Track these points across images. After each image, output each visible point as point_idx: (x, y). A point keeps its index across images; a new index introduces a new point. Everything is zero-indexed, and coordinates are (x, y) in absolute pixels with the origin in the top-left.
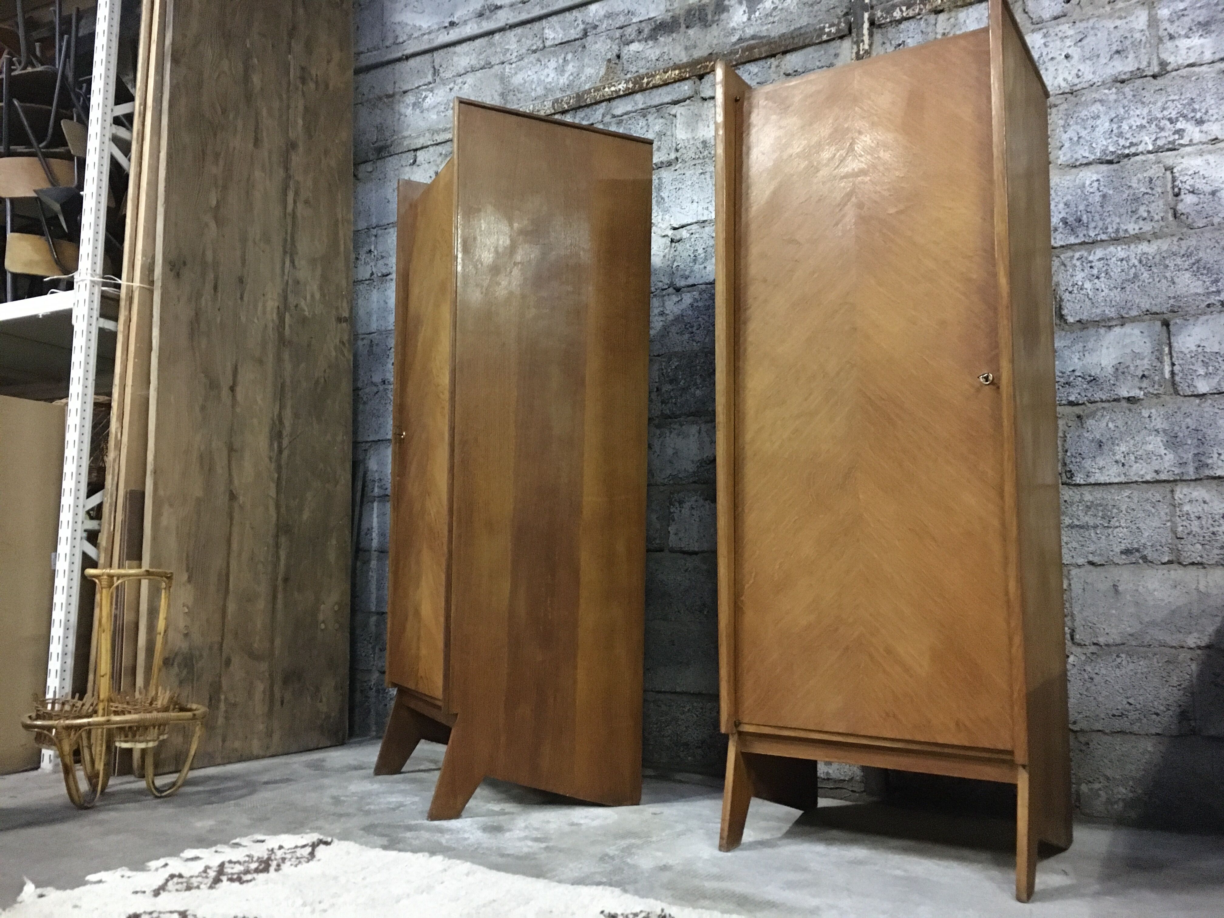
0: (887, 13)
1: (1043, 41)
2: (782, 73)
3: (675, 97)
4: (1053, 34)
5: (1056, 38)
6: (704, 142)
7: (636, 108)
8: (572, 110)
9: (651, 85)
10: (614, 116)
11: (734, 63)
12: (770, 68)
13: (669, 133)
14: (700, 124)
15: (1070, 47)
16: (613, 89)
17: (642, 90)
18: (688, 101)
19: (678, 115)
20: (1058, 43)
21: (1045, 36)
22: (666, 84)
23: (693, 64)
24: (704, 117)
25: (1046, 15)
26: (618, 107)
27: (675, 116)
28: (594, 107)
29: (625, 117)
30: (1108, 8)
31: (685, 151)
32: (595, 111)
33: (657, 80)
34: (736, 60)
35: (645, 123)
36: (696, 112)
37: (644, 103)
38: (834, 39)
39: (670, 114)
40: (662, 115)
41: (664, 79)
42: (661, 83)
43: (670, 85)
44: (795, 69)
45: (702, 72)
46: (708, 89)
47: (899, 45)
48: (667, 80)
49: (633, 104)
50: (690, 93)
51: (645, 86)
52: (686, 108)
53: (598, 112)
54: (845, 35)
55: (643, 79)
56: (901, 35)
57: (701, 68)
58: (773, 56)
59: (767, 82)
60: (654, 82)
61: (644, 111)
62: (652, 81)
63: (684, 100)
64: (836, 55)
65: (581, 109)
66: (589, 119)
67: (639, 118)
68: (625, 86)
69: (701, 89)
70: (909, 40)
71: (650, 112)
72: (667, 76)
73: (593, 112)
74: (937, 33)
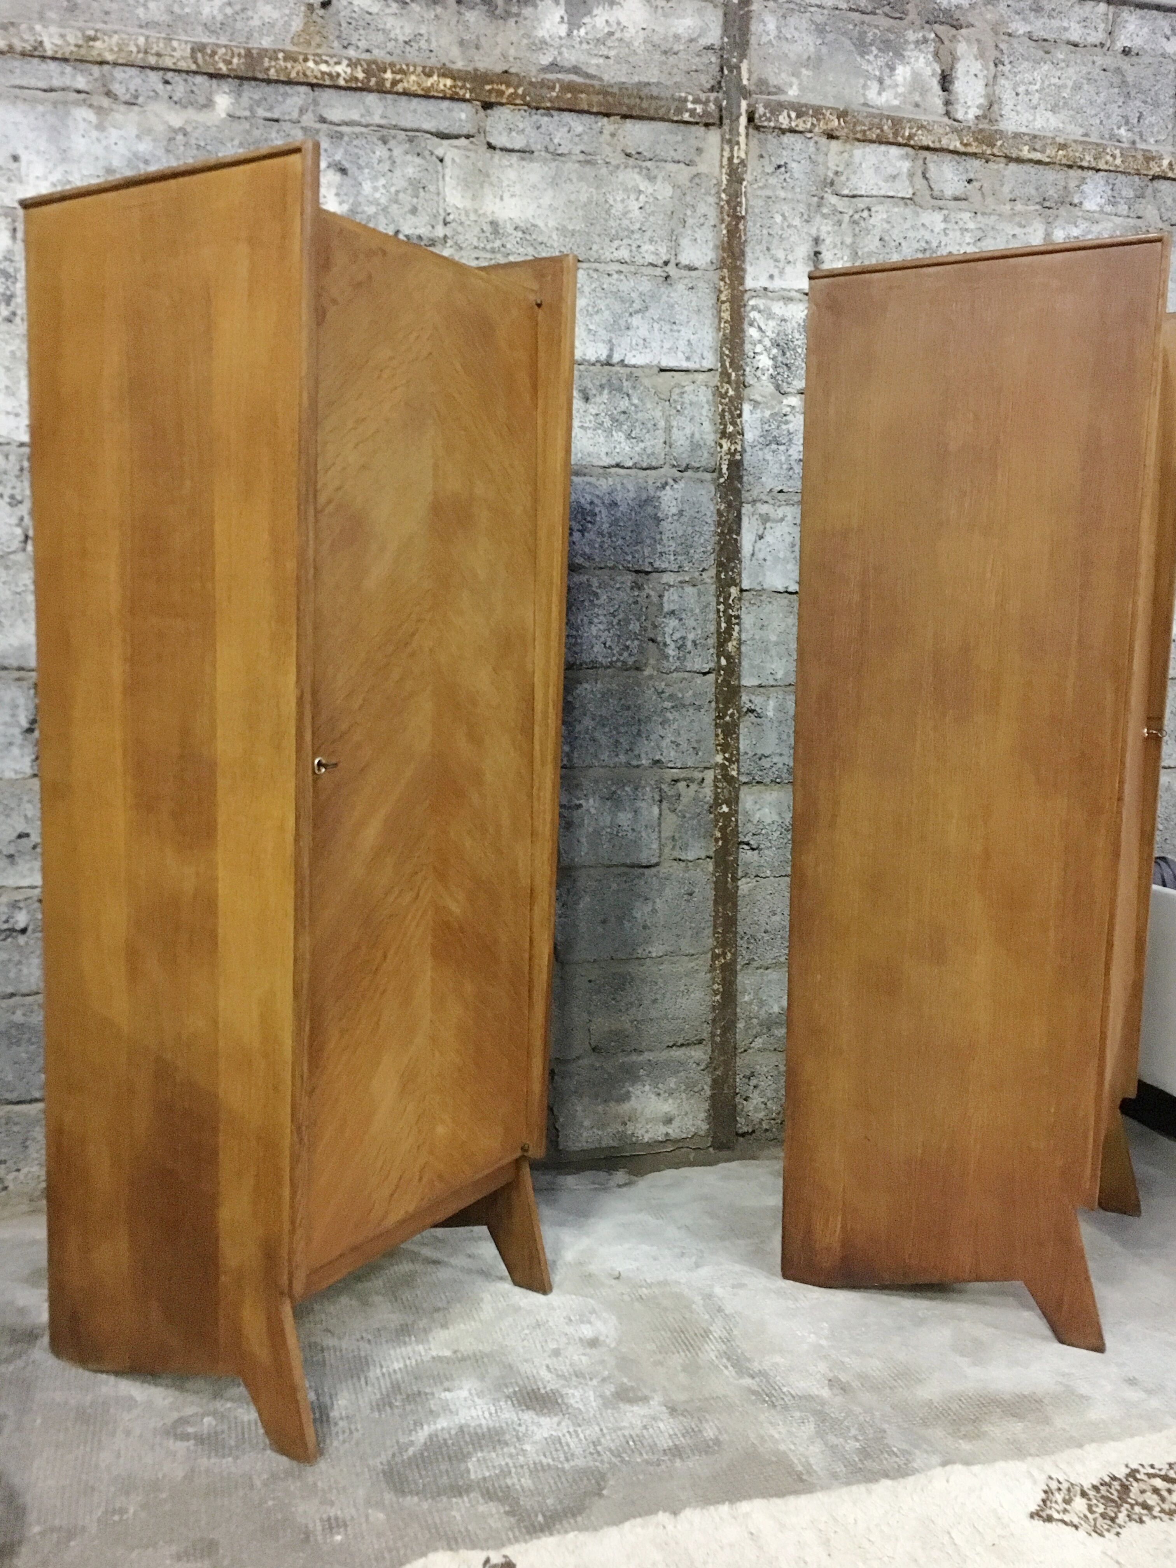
0: (772, 113)
1: (943, 225)
2: (619, 149)
3: (444, 127)
4: (953, 221)
5: (956, 227)
6: (494, 224)
7: (369, 120)
8: (235, 77)
9: (400, 88)
10: (323, 120)
11: (549, 105)
12: (601, 132)
13: (432, 188)
14: (487, 190)
15: (968, 244)
16: (324, 68)
17: (381, 90)
18: (463, 141)
19: (448, 160)
20: (958, 233)
21: (946, 220)
22: (427, 96)
23: (479, 78)
24: (494, 179)
25: (949, 192)
26: (332, 106)
27: (441, 160)
28: (282, 89)
29: (344, 129)
30: (1008, 207)
31: (460, 229)
32: (285, 95)
33: (411, 82)
34: (550, 101)
35: (385, 154)
36: (480, 164)
37: (383, 117)
38: (697, 123)
39: (432, 154)
40: (419, 150)
41: (424, 85)
42: (420, 92)
43: (432, 100)
44: (640, 150)
45: (493, 100)
46: (500, 133)
47: (779, 167)
48: (429, 89)
49: (363, 111)
50: (468, 129)
51: (388, 85)
52: (462, 152)
53: (289, 101)
54: (713, 124)
55: (385, 72)
56: (784, 153)
57: (490, 91)
58: (607, 115)
59: (595, 154)
60: (406, 85)
61: (385, 132)
62: (401, 81)
63: (457, 137)
64: (699, 150)
65: (253, 83)
66: (271, 109)
67: (375, 140)
68: (349, 70)
69: (488, 129)
70: (794, 165)
71: (394, 137)
72: (429, 82)
73: (280, 98)
74: (828, 168)
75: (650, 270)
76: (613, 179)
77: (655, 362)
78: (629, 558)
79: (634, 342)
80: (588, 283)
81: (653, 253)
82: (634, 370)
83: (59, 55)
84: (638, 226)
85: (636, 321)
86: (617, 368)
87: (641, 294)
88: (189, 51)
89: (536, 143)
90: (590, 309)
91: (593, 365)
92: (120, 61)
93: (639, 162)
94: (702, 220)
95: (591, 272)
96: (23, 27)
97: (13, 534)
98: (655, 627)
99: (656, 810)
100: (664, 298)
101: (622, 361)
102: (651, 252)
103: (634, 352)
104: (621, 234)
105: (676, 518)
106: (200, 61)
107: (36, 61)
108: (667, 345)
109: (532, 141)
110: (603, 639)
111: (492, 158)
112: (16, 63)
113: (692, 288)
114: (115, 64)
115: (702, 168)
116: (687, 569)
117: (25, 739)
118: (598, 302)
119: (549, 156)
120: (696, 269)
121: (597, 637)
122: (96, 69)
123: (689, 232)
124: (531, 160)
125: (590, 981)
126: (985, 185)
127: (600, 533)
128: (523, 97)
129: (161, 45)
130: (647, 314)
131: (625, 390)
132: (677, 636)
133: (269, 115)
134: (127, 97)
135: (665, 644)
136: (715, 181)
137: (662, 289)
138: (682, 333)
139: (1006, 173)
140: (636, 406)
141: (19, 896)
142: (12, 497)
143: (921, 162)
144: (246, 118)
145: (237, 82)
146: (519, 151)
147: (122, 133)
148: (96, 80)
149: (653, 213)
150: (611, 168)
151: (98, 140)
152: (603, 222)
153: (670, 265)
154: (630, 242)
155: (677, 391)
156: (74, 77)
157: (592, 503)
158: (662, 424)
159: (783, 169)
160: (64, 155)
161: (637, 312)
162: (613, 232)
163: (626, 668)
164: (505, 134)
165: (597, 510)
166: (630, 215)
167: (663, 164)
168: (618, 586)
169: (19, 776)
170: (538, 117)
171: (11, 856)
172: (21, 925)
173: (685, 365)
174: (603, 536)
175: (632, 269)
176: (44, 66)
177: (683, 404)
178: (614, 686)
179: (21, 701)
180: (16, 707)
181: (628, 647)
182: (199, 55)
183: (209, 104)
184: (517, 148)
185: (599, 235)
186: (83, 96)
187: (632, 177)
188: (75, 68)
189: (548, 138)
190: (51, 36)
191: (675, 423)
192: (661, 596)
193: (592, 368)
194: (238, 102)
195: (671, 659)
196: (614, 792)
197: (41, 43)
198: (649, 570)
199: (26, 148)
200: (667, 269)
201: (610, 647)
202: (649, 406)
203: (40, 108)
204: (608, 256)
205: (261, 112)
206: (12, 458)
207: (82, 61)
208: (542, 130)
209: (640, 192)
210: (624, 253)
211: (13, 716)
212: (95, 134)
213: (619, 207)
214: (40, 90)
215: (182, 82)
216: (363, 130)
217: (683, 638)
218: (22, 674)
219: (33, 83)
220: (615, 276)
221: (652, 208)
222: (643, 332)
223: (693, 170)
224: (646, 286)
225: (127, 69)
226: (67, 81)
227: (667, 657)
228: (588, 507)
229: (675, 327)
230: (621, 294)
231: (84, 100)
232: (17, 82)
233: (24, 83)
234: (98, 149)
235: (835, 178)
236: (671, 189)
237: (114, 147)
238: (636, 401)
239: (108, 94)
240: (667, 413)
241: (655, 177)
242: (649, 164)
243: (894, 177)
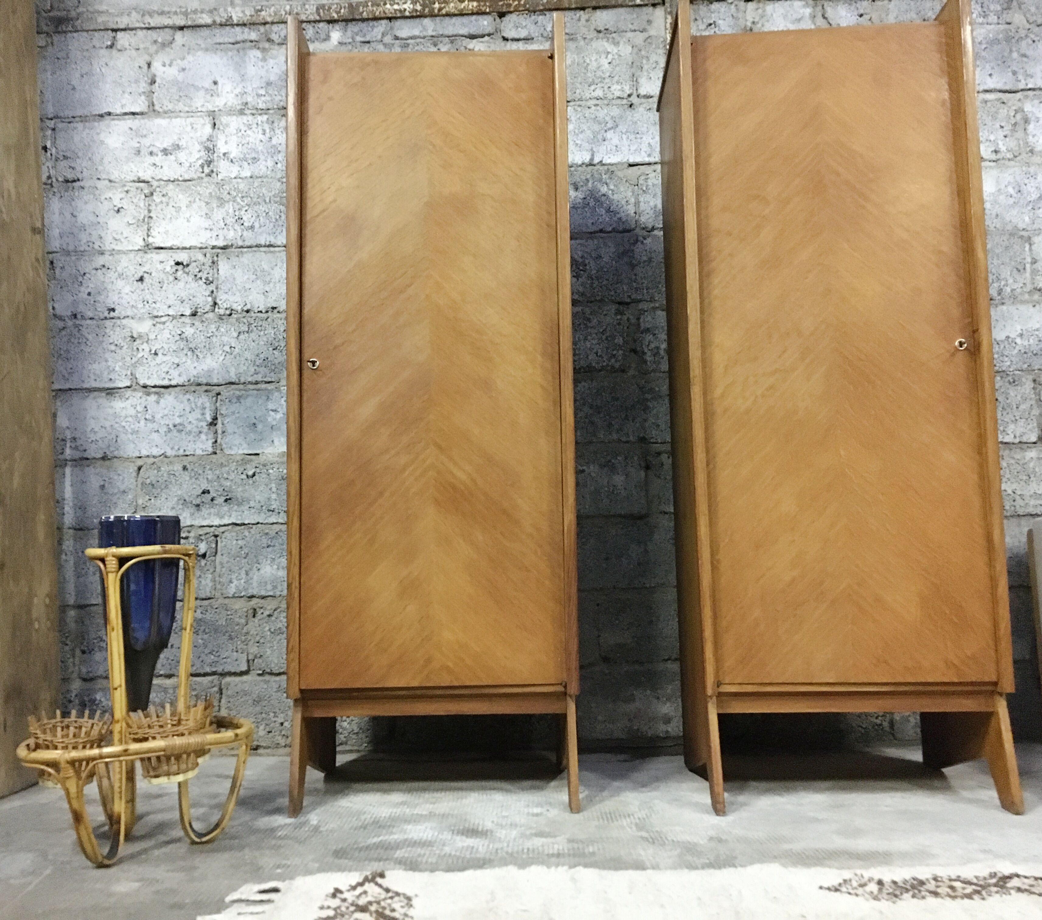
2: (592, 28)
3: (473, 31)
7: (425, 34)
8: (342, 21)
9: (444, 12)
10: (397, 38)
11: (541, 8)
12: (579, 20)
16: (396, 7)
17: (432, 15)
18: (486, 38)
22: (461, 14)
26: (402, 29)
28: (371, 23)
29: (410, 41)
32: (373, 27)
33: (451, 7)
34: (543, 5)
37: (434, 30)
38: (646, 5)
39: (466, 48)
40: (457, 47)
41: (459, 8)
42: (456, 12)
43: (465, 17)
44: (607, 27)
45: (504, 10)
46: (510, 30)
47: (710, 25)
48: (462, 10)
49: (421, 29)
50: (489, 30)
51: (436, 11)
52: (486, 44)
53: (375, 30)
54: (658, 4)
55: (434, 3)
56: (713, 15)
57: (502, 5)
58: (583, 9)
59: (576, 34)
60: (447, 9)
61: (435, 39)
62: (445, 7)
63: (483, 36)
64: (649, 22)
65: (354, 23)
66: (364, 36)
67: (429, 45)
68: (411, 6)
69: (502, 28)
70: (721, 22)
71: (441, 42)
72: (463, 6)
73: (370, 29)
74: (746, 20)
75: (619, 102)
76: (589, 47)
77: (625, 160)
78: (613, 293)
79: (609, 149)
80: (574, 114)
81: (619, 90)
82: (610, 167)
83: (241, 22)
84: (608, 74)
85: (609, 135)
86: (598, 167)
87: (612, 117)
88: (315, 9)
89: (534, 32)
90: (577, 131)
91: (580, 166)
92: (275, 21)
93: (608, 35)
94: (654, 66)
95: (576, 107)
96: (222, 10)
97: (206, 301)
98: (635, 341)
99: (643, 474)
100: (629, 118)
101: (601, 161)
102: (616, 90)
103: (609, 155)
104: (596, 81)
105: (647, 263)
106: (322, 14)
107: (228, 28)
108: (633, 148)
109: (532, 31)
110: (595, 351)
111: (505, 45)
112: (218, 31)
113: (650, 109)
114: (273, 23)
115: (653, 32)
116: (657, 299)
117: (209, 429)
118: (582, 125)
119: (543, 39)
120: (651, 97)
121: (591, 349)
122: (262, 29)
123: (645, 74)
124: (532, 43)
125: (598, 605)
126: (873, 17)
127: (590, 277)
128: (524, 5)
129: (299, 8)
130: (617, 129)
131: (604, 180)
132: (652, 346)
133: (363, 39)
134: (280, 41)
135: (644, 353)
136: (662, 40)
137: (628, 113)
138: (644, 139)
139: (890, 6)
140: (613, 191)
141: (201, 531)
142: (207, 279)
143: (820, 8)
144: (350, 43)
145: (344, 23)
146: (524, 39)
147: (276, 61)
148: (262, 34)
149: (618, 65)
150: (586, 41)
151: (263, 67)
152: (582, 74)
153: (632, 97)
154: (603, 85)
155: (643, 178)
156: (249, 34)
157: (582, 257)
158: (632, 200)
159: (713, 26)
160: (243, 77)
161: (610, 129)
162: (591, 80)
163: (613, 370)
164: (514, 30)
165: (587, 261)
166: (603, 68)
167: (624, 34)
168: (605, 313)
169: (205, 453)
170: (536, 17)
171: (198, 506)
172: (202, 551)
173: (647, 160)
174: (593, 279)
175: (606, 102)
176: (233, 30)
177: (647, 186)
178: (606, 384)
179: (208, 405)
180: (205, 408)
181: (614, 356)
182: (321, 11)
183: (328, 38)
184: (522, 37)
185: (581, 83)
186: (254, 43)
187: (603, 44)
188: (250, 28)
189: (542, 29)
190: (236, 12)
191: (641, 199)
192: (638, 319)
193: (580, 168)
194: (344, 34)
195: (648, 363)
196: (610, 461)
197: (231, 17)
198: (629, 300)
199: (222, 76)
200: (630, 99)
201: (601, 356)
202: (622, 189)
203: (230, 54)
204: (588, 96)
205: (359, 39)
206: (208, 255)
207: (254, 24)
208: (539, 24)
209: (608, 53)
210: (599, 93)
211: (203, 414)
212: (261, 64)
213: (594, 64)
214: (230, 43)
215: (311, 28)
216: (422, 40)
217: (658, 348)
218: (209, 388)
219: (226, 40)
220: (593, 108)
221: (618, 62)
222: (615, 141)
223: (645, 35)
224: (616, 112)
225: (279, 25)
226: (246, 36)
227: (645, 362)
228: (580, 260)
229: (638, 136)
230: (598, 119)
231: (255, 46)
232: (218, 41)
233: (221, 40)
234: (263, 73)
235: (753, 26)
236: (630, 48)
237: (271, 70)
238: (612, 187)
239: (269, 40)
240: (636, 193)
241: (618, 43)
242: (614, 35)
243: (799, 20)
